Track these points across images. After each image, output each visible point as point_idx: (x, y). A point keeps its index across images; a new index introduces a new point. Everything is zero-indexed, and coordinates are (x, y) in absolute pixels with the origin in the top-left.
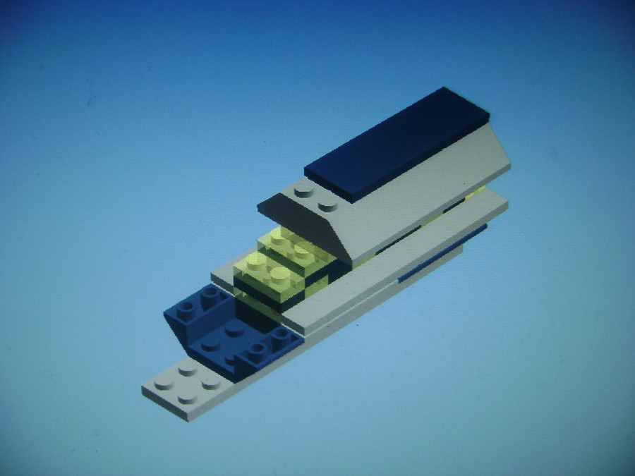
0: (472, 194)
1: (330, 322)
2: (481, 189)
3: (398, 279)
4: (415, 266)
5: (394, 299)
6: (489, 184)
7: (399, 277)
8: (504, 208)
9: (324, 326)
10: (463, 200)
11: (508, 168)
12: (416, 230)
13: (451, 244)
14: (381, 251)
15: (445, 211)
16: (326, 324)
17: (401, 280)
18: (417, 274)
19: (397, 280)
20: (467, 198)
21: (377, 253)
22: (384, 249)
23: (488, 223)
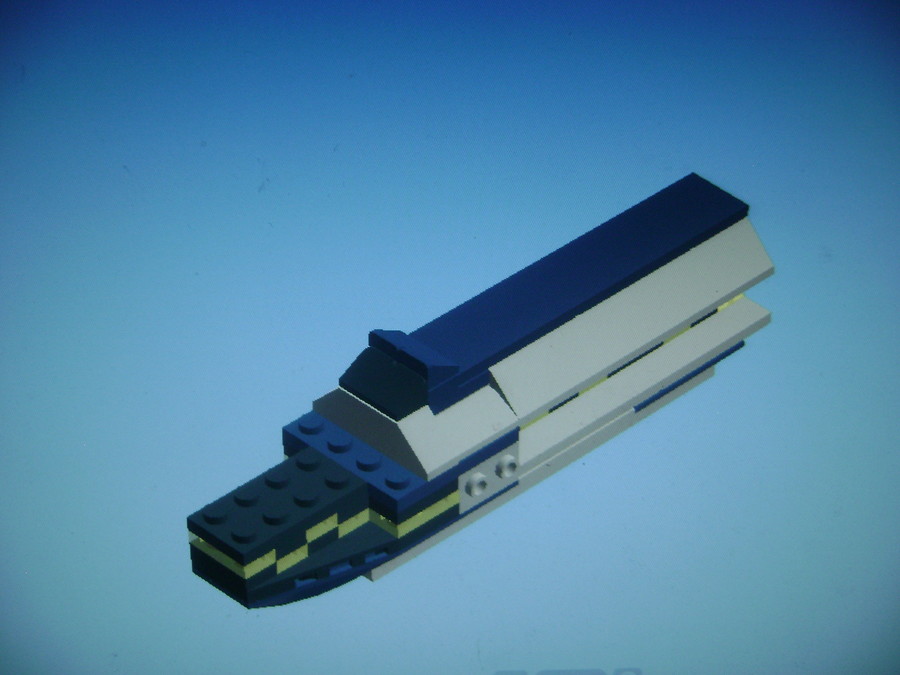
0: (726, 305)
1: (550, 460)
2: (736, 298)
3: (635, 407)
4: (656, 392)
5: (629, 432)
6: (748, 292)
7: (636, 405)
8: (766, 321)
9: (543, 464)
10: (715, 311)
11: (770, 272)
12: (657, 347)
13: (700, 365)
14: (614, 373)
15: (693, 325)
16: (546, 462)
17: (638, 408)
18: (658, 402)
19: (633, 409)
20: (720, 308)
21: (609, 376)
22: (618, 370)
23: (745, 340)
